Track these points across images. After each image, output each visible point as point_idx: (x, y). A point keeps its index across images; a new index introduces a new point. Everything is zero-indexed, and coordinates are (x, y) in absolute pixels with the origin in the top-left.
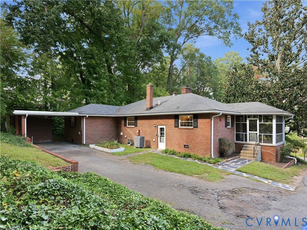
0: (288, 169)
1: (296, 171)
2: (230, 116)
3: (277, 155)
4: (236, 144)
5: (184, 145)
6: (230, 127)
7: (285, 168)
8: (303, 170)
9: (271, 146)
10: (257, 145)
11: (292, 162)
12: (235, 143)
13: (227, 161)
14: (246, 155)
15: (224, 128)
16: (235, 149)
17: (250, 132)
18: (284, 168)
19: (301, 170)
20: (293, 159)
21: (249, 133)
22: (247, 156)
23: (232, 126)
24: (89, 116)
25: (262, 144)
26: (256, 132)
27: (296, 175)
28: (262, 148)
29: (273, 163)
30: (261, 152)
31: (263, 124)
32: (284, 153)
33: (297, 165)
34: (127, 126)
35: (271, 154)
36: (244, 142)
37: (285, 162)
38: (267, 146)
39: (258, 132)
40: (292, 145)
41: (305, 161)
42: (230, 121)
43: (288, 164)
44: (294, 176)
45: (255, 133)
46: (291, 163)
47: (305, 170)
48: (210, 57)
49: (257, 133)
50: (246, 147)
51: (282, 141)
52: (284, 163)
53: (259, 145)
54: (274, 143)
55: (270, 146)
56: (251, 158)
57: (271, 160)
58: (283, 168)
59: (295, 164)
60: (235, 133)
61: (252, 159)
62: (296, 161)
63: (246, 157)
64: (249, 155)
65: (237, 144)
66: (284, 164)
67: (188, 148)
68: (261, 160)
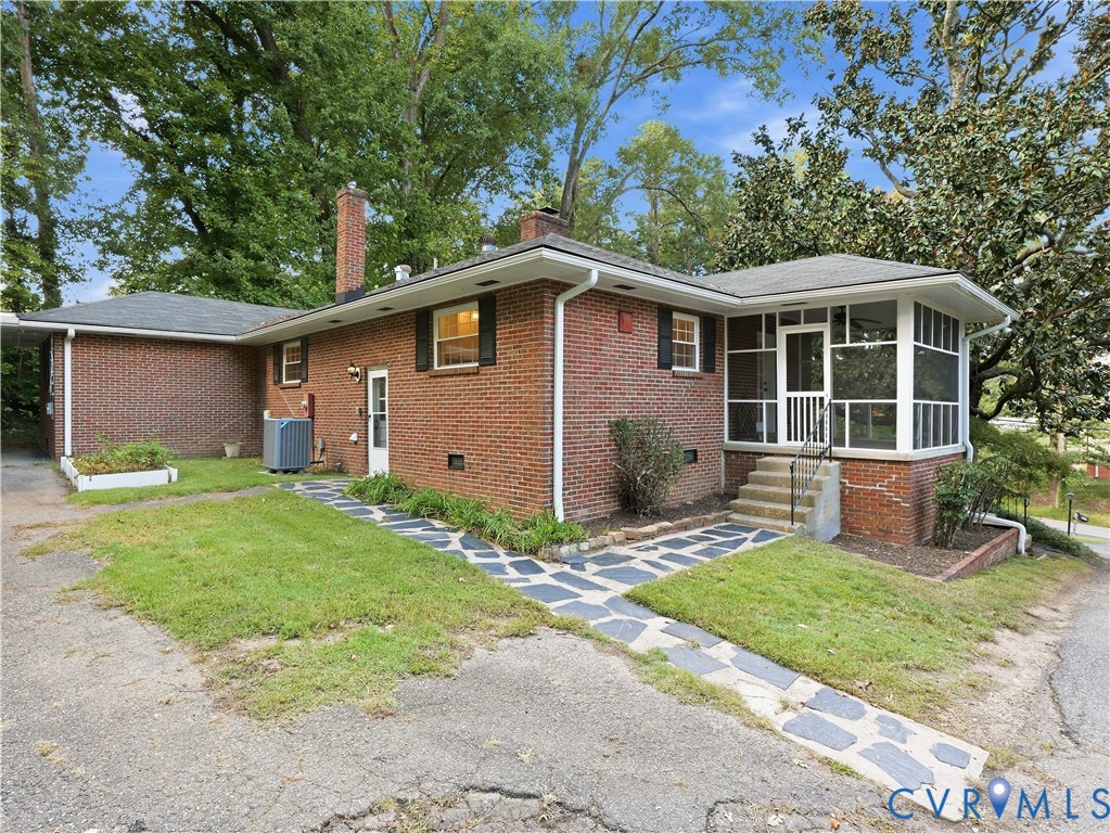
0: (971, 582)
1: (1018, 597)
2: (696, 321)
3: (920, 509)
4: (728, 453)
5: (450, 457)
6: (697, 370)
7: (958, 576)
8: (1059, 586)
9: (890, 462)
10: (819, 457)
11: (1000, 544)
12: (726, 452)
13: (629, 539)
14: (761, 504)
15: (651, 369)
16: (723, 479)
17: (793, 394)
18: (949, 579)
19: (1049, 589)
20: (1008, 528)
21: (789, 399)
22: (763, 509)
23: (709, 364)
24: (77, 332)
25: (847, 451)
26: (817, 394)
27: (1011, 623)
28: (843, 473)
29: (896, 546)
30: (842, 492)
31: (849, 348)
32: (956, 496)
33: (1029, 561)
34: (284, 382)
35: (890, 504)
36: (765, 445)
37: (962, 546)
38: (869, 460)
39: (827, 392)
40: (1002, 459)
41: (1072, 536)
42: (697, 342)
43: (976, 554)
44: (998, 634)
45: (814, 399)
46: (994, 547)
47: (1067, 590)
48: (717, 159)
49: (822, 399)
50: (769, 467)
51: (955, 441)
52: (955, 547)
53: (831, 458)
54: (904, 446)
55: (883, 461)
56: (780, 523)
57: (887, 533)
58: (939, 579)
59: (1018, 552)
60: (726, 401)
61: (782, 529)
62: (1024, 537)
63: (757, 515)
64: (772, 506)
65: (733, 457)
66: (953, 553)
67: (462, 468)
68: (837, 531)
